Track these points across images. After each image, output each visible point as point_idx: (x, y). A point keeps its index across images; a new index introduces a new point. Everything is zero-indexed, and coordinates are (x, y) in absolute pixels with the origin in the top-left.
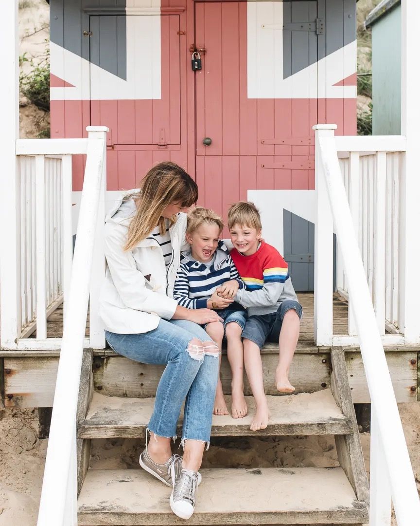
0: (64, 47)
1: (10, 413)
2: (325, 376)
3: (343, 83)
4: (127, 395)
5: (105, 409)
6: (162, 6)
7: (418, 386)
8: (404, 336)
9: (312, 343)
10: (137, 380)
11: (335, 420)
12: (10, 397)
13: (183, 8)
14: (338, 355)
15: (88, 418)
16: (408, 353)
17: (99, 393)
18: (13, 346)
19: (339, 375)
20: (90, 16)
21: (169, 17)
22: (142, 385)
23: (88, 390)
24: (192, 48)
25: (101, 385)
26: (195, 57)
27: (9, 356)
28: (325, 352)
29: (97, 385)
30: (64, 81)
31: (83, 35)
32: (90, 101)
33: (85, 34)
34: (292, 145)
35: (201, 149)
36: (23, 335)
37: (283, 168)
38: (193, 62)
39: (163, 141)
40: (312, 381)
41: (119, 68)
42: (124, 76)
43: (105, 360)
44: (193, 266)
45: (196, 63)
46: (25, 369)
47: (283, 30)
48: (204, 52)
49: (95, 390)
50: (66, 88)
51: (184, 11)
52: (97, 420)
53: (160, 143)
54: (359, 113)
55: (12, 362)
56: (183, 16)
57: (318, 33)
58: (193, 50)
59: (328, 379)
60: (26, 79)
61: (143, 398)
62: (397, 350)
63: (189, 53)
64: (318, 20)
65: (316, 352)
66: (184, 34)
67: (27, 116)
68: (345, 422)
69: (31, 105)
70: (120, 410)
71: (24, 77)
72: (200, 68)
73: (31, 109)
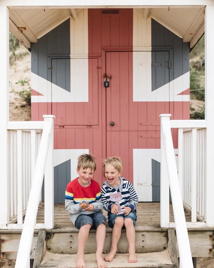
0: (38, 75)
1: (7, 264)
2: (165, 243)
3: (182, 93)
4: (63, 253)
5: (51, 259)
6: (89, 54)
7: (213, 249)
8: (206, 223)
9: (159, 226)
10: (69, 245)
11: (167, 265)
12: (4, 253)
13: (100, 55)
14: (171, 232)
15: (42, 264)
16: (208, 231)
17: (49, 252)
18: (5, 227)
19: (171, 242)
20: (52, 59)
21: (93, 60)
22: (71, 247)
23: (42, 250)
24: (104, 75)
25: (50, 248)
26: (106, 80)
27: (3, 232)
28: (165, 231)
29: (48, 248)
30: (38, 93)
31: (48, 68)
32: (52, 103)
33: (49, 68)
34: (156, 126)
35: (109, 128)
36: (11, 222)
37: (152, 138)
38: (105, 83)
39: (90, 123)
40: (159, 246)
41: (66, 86)
42: (69, 90)
43: (52, 235)
44: (109, 189)
45: (107, 83)
46: (12, 239)
47: (152, 66)
48: (111, 78)
49: (47, 250)
50: (39, 96)
51: (100, 56)
52: (46, 265)
53: (88, 124)
54: (199, 110)
55: (4, 236)
56: (100, 59)
57: (169, 68)
58: (105, 76)
59: (167, 245)
60: (25, 92)
61: (71, 254)
62: (202, 230)
63: (103, 78)
64: (169, 61)
65: (160, 231)
66: (100, 68)
67: (26, 111)
68: (172, 266)
69: (28, 106)
70: (59, 260)
71: (24, 91)
72: (108, 86)
73: (28, 108)
